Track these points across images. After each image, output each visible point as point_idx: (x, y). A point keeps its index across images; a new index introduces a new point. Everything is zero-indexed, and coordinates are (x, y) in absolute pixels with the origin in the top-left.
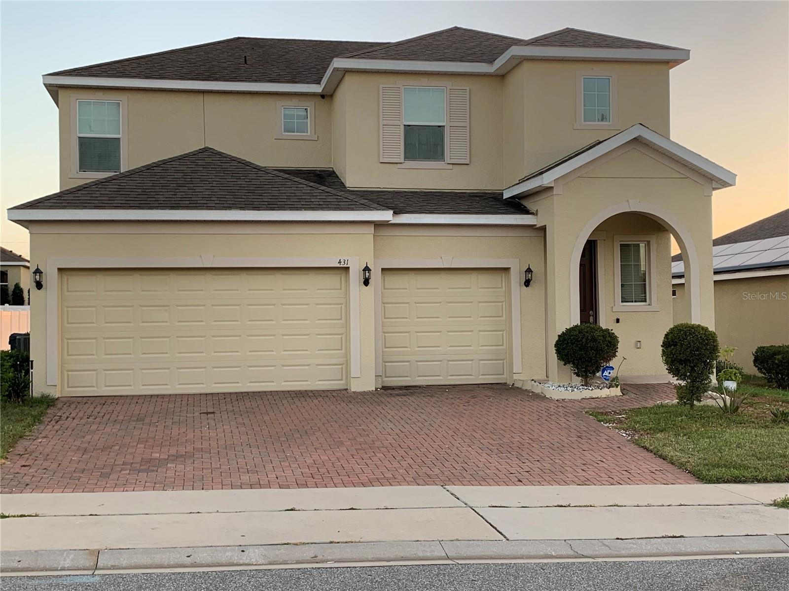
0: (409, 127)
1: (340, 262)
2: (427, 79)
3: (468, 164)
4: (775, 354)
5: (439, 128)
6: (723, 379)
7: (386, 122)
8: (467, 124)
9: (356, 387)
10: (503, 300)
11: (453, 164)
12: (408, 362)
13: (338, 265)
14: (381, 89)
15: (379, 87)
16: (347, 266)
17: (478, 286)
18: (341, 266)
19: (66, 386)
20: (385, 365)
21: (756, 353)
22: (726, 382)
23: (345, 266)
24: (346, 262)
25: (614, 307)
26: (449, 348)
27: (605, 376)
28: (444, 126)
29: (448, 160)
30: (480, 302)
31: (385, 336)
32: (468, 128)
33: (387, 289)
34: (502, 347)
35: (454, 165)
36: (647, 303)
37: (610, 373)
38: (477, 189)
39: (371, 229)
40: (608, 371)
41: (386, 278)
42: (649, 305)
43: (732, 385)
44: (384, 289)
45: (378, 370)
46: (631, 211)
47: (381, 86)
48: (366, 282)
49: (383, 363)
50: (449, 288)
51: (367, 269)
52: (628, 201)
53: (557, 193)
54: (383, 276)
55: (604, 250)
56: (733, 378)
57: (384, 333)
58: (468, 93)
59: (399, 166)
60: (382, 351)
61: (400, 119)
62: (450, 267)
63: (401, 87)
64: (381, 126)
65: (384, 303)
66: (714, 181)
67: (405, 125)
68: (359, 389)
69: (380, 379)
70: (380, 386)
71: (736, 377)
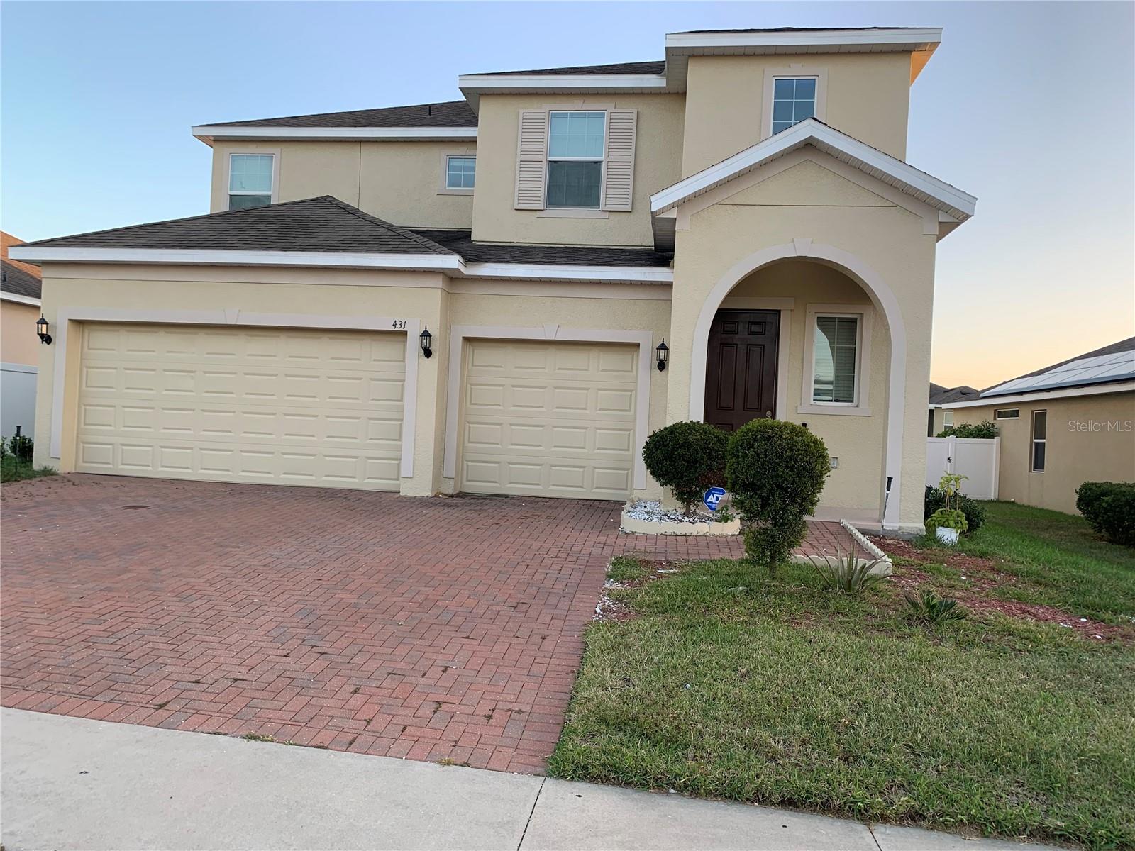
0: (556, 164)
1: (395, 325)
2: (582, 101)
3: (630, 212)
4: (1104, 494)
5: (596, 165)
6: (936, 524)
7: (523, 158)
8: (632, 159)
9: (407, 491)
10: (632, 389)
11: (609, 211)
12: (499, 463)
13: (392, 328)
14: (521, 115)
15: (518, 113)
16: (405, 330)
17: (598, 367)
18: (396, 329)
19: (81, 461)
20: (468, 465)
21: (1081, 490)
22: (940, 528)
23: (401, 329)
24: (403, 325)
25: (799, 406)
26: (553, 449)
27: (710, 502)
28: (601, 162)
29: (602, 206)
30: (599, 390)
31: (469, 427)
32: (632, 164)
33: (476, 366)
34: (627, 452)
35: (611, 213)
36: (853, 404)
37: (717, 499)
38: (641, 244)
39: (439, 282)
40: (715, 495)
41: (475, 351)
42: (857, 406)
43: (949, 535)
44: (473, 365)
45: (450, 471)
46: (798, 257)
47: (521, 111)
48: (428, 353)
49: (465, 462)
50: (559, 369)
51: (426, 334)
52: (793, 241)
53: (681, 228)
54: (471, 348)
55: (791, 324)
56: (951, 523)
57: (469, 422)
58: (635, 118)
59: (538, 214)
60: (463, 447)
61: (544, 153)
62: (553, 339)
63: (547, 111)
64: (518, 163)
65: (471, 384)
66: (942, 211)
67: (550, 161)
68: (410, 494)
69: (452, 482)
70: (451, 492)
71: (958, 523)
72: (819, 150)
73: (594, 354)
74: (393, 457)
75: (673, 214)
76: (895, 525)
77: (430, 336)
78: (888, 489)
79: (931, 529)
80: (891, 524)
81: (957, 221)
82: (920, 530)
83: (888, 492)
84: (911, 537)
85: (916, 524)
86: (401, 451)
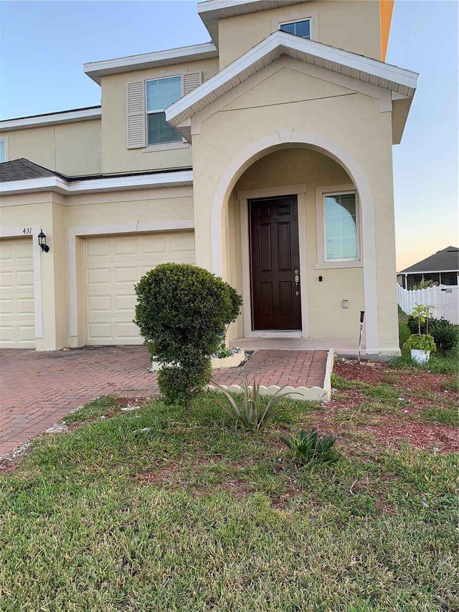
0: (152, 116)
1: (24, 231)
2: (166, 70)
6: (410, 347)
7: (130, 114)
9: (40, 348)
12: (109, 323)
13: (23, 234)
14: (127, 85)
15: (125, 85)
16: (31, 234)
17: (172, 249)
18: (26, 234)
20: (90, 326)
22: (413, 350)
23: (29, 234)
24: (29, 231)
25: (316, 264)
31: (89, 299)
36: (357, 259)
39: (49, 198)
42: (359, 260)
43: (420, 356)
44: (88, 256)
45: (74, 331)
46: (283, 144)
47: (127, 83)
48: (45, 248)
49: (88, 324)
50: (146, 253)
51: (42, 236)
52: (278, 132)
53: (195, 134)
54: (86, 244)
55: (305, 203)
56: (421, 346)
57: (89, 296)
58: (200, 76)
59: (143, 150)
60: (86, 314)
61: (143, 109)
62: (135, 231)
63: (143, 81)
64: (127, 118)
65: (88, 269)
66: (394, 91)
67: (148, 114)
68: (43, 350)
69: (76, 339)
70: (75, 345)
71: (427, 345)
72: (292, 58)
73: (168, 239)
74: (28, 324)
75: (188, 123)
76: (375, 350)
77: (45, 237)
78: (362, 321)
79: (406, 352)
80: (373, 350)
81: (407, 97)
82: (397, 353)
83: (362, 324)
84: (389, 359)
85: (393, 349)
86: (34, 320)
